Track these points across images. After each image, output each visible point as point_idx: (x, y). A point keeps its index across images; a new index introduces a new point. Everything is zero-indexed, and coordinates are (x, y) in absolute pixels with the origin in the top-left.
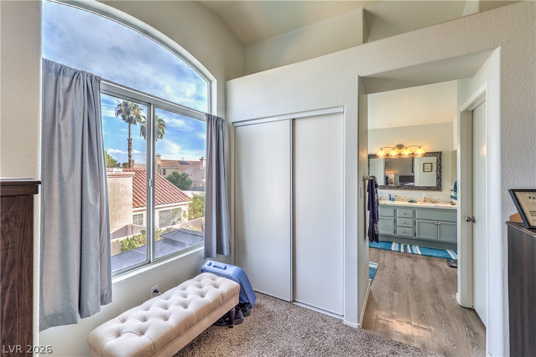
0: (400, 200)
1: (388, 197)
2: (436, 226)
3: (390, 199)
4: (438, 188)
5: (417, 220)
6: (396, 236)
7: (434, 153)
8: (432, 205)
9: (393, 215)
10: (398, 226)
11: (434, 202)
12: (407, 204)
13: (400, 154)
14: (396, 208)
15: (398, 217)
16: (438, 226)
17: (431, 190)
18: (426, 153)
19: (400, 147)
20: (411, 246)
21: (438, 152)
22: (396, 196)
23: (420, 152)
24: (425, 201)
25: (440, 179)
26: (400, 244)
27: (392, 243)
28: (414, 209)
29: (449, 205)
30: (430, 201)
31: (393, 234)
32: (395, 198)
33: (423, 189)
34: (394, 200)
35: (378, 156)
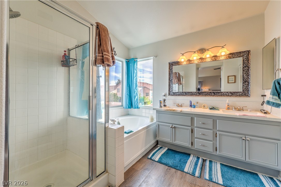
0: (201, 107)
1: (189, 104)
2: (244, 141)
3: (191, 106)
4: (245, 93)
5: (218, 132)
6: (192, 148)
7: (240, 52)
8: (237, 114)
9: (190, 125)
10: (196, 138)
11: (239, 110)
12: (207, 111)
13: (201, 59)
14: (193, 116)
15: (197, 127)
16: (247, 142)
17: (237, 96)
18: (230, 54)
19: (202, 51)
20: (211, 162)
21: (244, 52)
22: (197, 103)
23: (223, 53)
24: (228, 109)
25: (247, 83)
26: (198, 158)
27: (189, 155)
28: (215, 119)
29: (259, 114)
30: (235, 109)
31: (190, 146)
32: (196, 104)
33: (226, 95)
34: (194, 107)
35: (180, 62)
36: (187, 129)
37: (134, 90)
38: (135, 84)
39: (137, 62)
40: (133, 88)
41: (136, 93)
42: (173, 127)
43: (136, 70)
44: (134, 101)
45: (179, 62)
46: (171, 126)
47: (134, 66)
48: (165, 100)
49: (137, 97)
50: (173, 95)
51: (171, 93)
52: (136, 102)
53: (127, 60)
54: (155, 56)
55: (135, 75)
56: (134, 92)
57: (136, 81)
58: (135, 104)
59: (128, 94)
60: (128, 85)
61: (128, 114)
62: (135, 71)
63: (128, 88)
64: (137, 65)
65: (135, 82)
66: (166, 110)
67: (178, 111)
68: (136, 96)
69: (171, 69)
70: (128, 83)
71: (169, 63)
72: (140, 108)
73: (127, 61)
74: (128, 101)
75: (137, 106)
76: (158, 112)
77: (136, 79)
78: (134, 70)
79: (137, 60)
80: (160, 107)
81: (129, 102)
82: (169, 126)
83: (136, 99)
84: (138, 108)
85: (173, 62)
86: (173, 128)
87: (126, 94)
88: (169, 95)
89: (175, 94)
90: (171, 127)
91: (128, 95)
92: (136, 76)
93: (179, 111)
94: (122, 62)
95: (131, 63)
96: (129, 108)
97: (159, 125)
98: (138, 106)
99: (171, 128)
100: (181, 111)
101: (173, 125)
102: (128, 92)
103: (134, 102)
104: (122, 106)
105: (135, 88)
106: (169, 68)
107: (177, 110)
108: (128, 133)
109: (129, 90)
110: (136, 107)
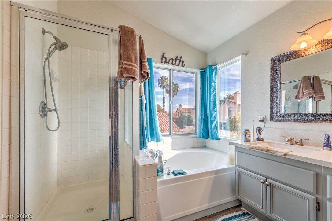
1: (323, 140)
14: (322, 171)
35: (299, 51)
36: (305, 198)
37: (211, 112)
38: (212, 104)
39: (216, 70)
40: (210, 109)
41: (213, 116)
42: (266, 183)
43: (215, 83)
44: (211, 128)
45: (295, 52)
46: (261, 181)
47: (211, 76)
48: (259, 130)
49: (215, 122)
50: (280, 121)
51: (277, 116)
52: (214, 129)
53: (203, 69)
54: (243, 54)
55: (212, 90)
56: (211, 115)
57: (214, 99)
58: (213, 133)
59: (203, 117)
60: (203, 106)
61: (205, 147)
62: (213, 84)
63: (203, 109)
64: (216, 75)
65: (212, 101)
66: (252, 148)
67: (278, 154)
68: (214, 120)
69: (277, 70)
70: (203, 102)
71: (272, 60)
72: (221, 139)
73: (203, 71)
74: (202, 128)
75: (215, 136)
76: (239, 149)
77: (214, 95)
78: (211, 83)
79: (216, 68)
80: (245, 141)
81: (203, 130)
82: (259, 179)
83: (214, 125)
84: (217, 139)
85: (281, 56)
86: (268, 185)
87: (201, 117)
88: (271, 120)
89: (285, 118)
90: (263, 183)
91: (203, 119)
92: (214, 91)
93: (281, 154)
94: (196, 74)
95: (207, 73)
96: (203, 137)
97: (239, 173)
98: (217, 136)
99: (264, 185)
100: (285, 154)
101: (268, 180)
102: (203, 114)
103: (211, 130)
104: (196, 134)
105: (213, 109)
106: (272, 69)
107: (276, 152)
108: (176, 174)
109: (203, 112)
110: (213, 137)
